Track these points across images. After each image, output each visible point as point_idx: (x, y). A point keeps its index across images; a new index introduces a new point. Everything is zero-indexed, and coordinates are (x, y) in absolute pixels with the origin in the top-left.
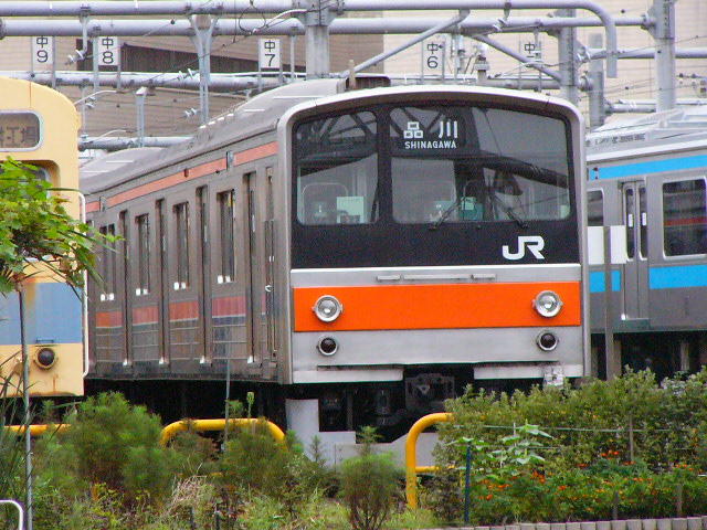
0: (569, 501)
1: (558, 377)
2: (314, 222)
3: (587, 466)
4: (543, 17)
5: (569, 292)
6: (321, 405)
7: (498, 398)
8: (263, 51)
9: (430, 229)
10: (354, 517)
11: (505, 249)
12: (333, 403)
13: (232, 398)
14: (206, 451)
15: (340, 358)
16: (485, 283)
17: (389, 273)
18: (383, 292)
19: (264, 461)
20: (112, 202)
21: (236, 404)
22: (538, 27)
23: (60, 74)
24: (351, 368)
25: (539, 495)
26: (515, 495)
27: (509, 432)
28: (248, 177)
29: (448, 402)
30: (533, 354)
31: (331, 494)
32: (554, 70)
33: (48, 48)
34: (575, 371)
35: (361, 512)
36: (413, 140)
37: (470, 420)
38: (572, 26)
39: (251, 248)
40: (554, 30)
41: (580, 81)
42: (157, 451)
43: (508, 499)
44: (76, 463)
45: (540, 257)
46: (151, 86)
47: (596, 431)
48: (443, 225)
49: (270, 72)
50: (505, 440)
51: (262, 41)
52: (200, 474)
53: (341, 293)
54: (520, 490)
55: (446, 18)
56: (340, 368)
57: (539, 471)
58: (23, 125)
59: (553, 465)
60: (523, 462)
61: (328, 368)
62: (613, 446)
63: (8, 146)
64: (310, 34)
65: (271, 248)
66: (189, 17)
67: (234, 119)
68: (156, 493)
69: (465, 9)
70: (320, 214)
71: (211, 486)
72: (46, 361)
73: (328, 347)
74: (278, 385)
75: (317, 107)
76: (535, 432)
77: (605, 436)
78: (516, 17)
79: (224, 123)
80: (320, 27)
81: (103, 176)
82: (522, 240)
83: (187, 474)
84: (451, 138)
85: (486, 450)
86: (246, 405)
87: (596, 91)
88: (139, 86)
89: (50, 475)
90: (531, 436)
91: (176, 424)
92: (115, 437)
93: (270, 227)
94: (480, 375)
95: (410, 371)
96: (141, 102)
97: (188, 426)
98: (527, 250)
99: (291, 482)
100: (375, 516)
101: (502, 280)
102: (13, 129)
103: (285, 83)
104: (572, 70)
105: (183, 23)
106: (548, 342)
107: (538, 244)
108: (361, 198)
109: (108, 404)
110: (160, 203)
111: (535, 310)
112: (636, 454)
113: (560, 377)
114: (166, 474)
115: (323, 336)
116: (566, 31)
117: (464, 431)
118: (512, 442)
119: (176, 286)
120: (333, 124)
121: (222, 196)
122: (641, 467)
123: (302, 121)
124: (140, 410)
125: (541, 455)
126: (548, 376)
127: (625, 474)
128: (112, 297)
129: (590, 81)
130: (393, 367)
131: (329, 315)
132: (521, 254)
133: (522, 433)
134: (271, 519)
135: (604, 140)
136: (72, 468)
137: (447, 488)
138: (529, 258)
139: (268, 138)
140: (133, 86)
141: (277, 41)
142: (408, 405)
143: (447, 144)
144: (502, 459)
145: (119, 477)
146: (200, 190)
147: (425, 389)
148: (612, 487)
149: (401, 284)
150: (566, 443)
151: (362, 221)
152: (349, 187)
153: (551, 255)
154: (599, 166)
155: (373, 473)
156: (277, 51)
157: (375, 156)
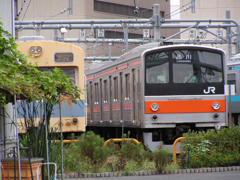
0: (216, 161)
1: (218, 126)
2: (151, 83)
3: (222, 152)
4: (221, 24)
5: (222, 102)
6: (153, 134)
7: (198, 133)
8: (144, 33)
9: (183, 85)
10: (157, 166)
11: (205, 90)
12: (156, 133)
13: (124, 133)
14: (116, 148)
15: (158, 121)
16: (199, 100)
17: (172, 97)
18: (170, 103)
19: (132, 151)
20: (98, 76)
21: (125, 135)
22: (219, 27)
23: (87, 39)
24: (161, 124)
25: (208, 160)
26: (202, 160)
27: (201, 143)
28: (133, 70)
29: (184, 134)
30: (212, 120)
31: (151, 160)
32: (225, 39)
33: (84, 32)
34: (224, 124)
35: (159, 165)
36: (179, 60)
37: (190, 139)
38: (230, 27)
39: (134, 90)
40: (225, 27)
41: (233, 41)
42: (102, 148)
43: (199, 161)
44: (80, 151)
45: (214, 92)
46: (113, 42)
47: (224, 142)
48: (187, 83)
49: (146, 39)
50: (199, 145)
51: (144, 30)
52: (115, 154)
53: (158, 103)
54: (203, 159)
55: (194, 24)
56: (158, 124)
57: (208, 153)
58: (69, 56)
59: (213, 151)
60: (204, 151)
61: (155, 124)
62: (229, 146)
63: (65, 62)
64: (155, 29)
65: (139, 90)
66: (121, 23)
67: (130, 54)
68: (102, 159)
69: (198, 22)
70: (153, 81)
71: (118, 158)
72: (75, 122)
73: (155, 118)
74: (141, 128)
75: (152, 51)
76: (207, 143)
77: (227, 144)
78: (212, 24)
79: (127, 55)
80: (158, 27)
81: (96, 69)
82: (209, 88)
83: (111, 154)
84: (189, 59)
85: (194, 147)
86: (128, 135)
87: (237, 44)
88: (110, 42)
89: (73, 154)
90: (207, 144)
91: (108, 140)
92: (91, 144)
93: (139, 84)
94: (197, 126)
95: (178, 125)
96: (110, 47)
97: (111, 141)
98: (210, 91)
99: (140, 157)
100: (163, 166)
101: (203, 99)
102: (66, 57)
103: (150, 42)
104: (230, 39)
105: (119, 25)
106: (216, 116)
107: (214, 89)
108: (164, 76)
109: (89, 135)
110: (110, 77)
111: (213, 107)
112: (235, 148)
113: (219, 126)
114: (105, 154)
115: (153, 115)
116: (228, 28)
117: (188, 142)
118: (201, 145)
119: (114, 100)
120: (159, 55)
121: (126, 75)
122: (236, 152)
123: (148, 55)
124: (98, 136)
125: (209, 149)
126: (216, 126)
127: (232, 154)
128: (98, 103)
129: (236, 41)
130: (173, 123)
131: (155, 109)
132: (209, 92)
133: (204, 143)
134: (134, 167)
135: (236, 59)
136: (79, 152)
137: (183, 158)
138: (211, 93)
139: (138, 59)
140: (108, 42)
141: (148, 30)
142: (177, 134)
143: (188, 61)
144: (198, 150)
145: (92, 155)
146: (121, 73)
147: (182, 130)
148: (228, 158)
149: (175, 100)
150: (216, 145)
151: (164, 83)
152: (161, 73)
153: (217, 92)
154: (235, 66)
155: (162, 154)
156: (148, 33)
157: (168, 63)
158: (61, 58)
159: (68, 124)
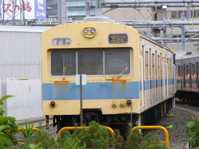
63: (119, 43)
72: (129, 104)
102: (121, 38)
158: (115, 39)
159: (122, 106)
